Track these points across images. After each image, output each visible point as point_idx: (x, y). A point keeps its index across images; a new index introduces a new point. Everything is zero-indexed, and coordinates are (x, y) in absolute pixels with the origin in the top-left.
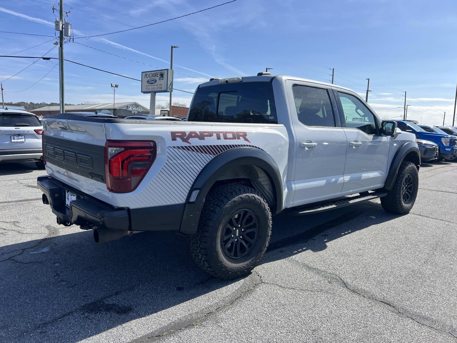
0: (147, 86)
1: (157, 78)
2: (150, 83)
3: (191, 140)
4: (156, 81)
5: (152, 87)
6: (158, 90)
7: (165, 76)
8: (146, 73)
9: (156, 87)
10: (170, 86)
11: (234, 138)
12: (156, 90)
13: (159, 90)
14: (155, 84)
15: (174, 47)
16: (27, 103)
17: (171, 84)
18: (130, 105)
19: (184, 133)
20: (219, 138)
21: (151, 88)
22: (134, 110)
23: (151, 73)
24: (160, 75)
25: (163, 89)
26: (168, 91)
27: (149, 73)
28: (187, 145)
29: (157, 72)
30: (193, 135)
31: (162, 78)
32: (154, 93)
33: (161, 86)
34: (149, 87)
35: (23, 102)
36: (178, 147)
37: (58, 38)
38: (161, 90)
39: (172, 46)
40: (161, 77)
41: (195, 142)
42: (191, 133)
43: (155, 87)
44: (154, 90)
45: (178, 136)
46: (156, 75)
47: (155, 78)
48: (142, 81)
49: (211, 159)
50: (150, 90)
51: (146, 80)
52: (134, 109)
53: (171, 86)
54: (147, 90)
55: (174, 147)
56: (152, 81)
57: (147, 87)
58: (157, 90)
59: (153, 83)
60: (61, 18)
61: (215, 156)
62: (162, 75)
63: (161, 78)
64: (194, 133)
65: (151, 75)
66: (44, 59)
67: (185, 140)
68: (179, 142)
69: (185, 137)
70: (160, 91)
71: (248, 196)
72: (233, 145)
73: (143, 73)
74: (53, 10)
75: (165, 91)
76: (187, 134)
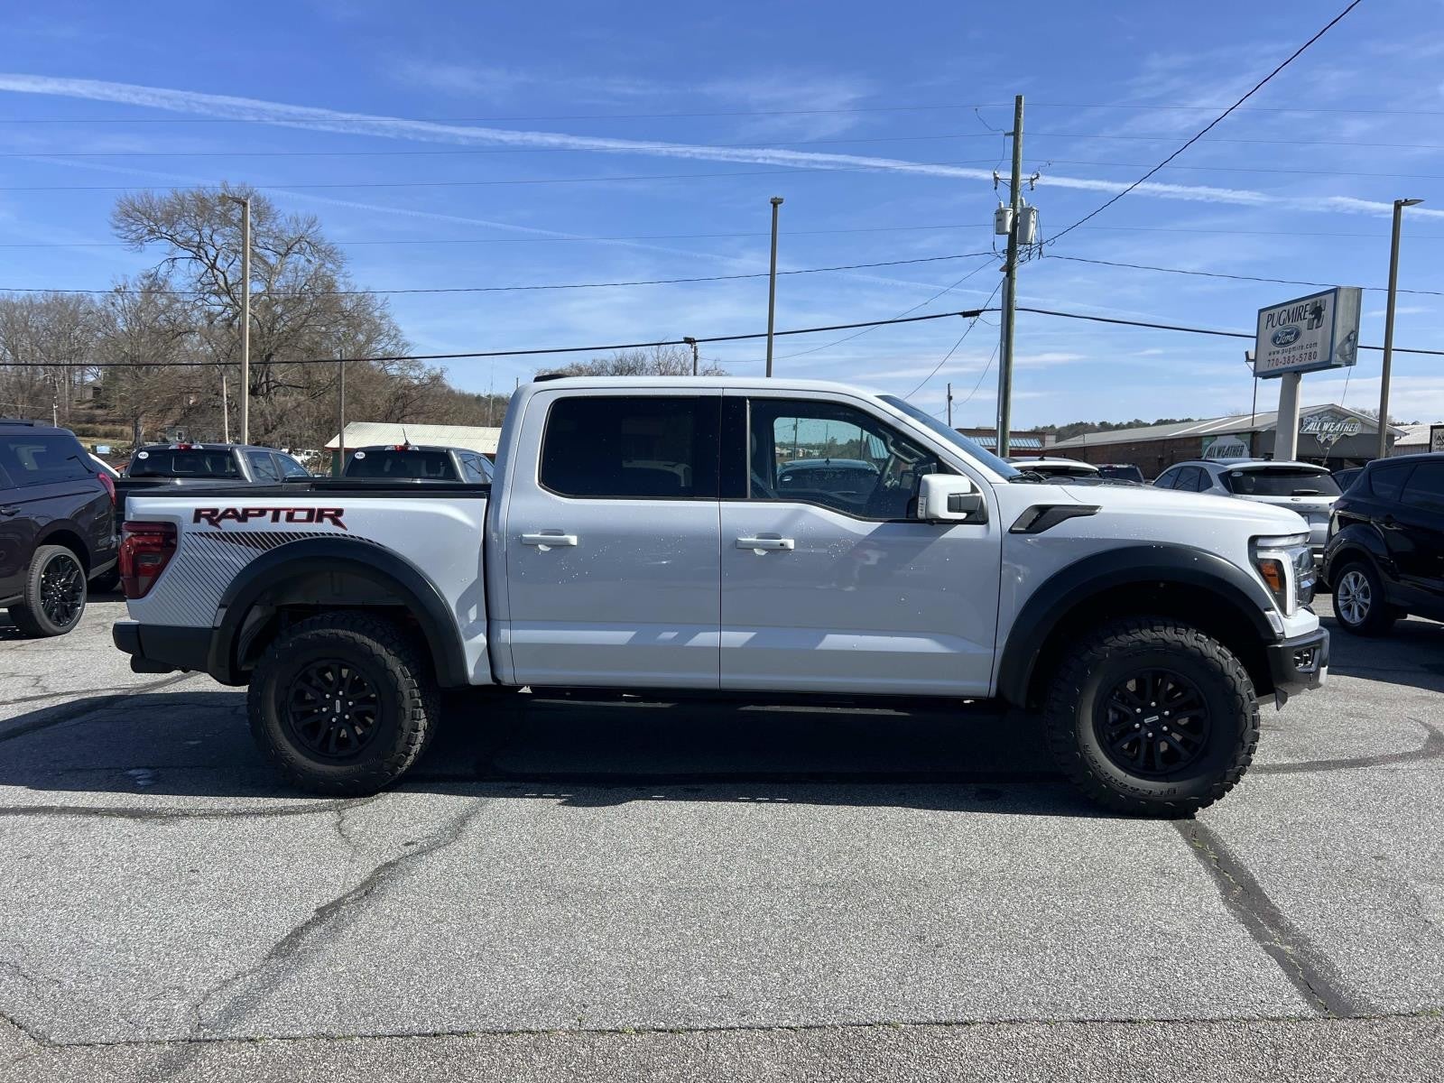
0: (1270, 354)
1: (1303, 325)
2: (1281, 344)
3: (223, 523)
4: (1297, 335)
5: (1286, 355)
6: (1304, 363)
7: (1327, 313)
8: (1272, 312)
9: (1297, 353)
10: (1342, 344)
11: (310, 519)
12: (1297, 363)
13: (1307, 362)
14: (1297, 343)
15: (1407, 203)
16: (1093, 424)
17: (1349, 337)
18: (1312, 416)
19: (215, 511)
20: (276, 518)
21: (1283, 358)
22: (1327, 433)
23: (1286, 308)
24: (1311, 313)
25: (1317, 360)
26: (1333, 363)
27: (1280, 309)
28: (214, 529)
29: (1303, 303)
30: (230, 513)
31: (1319, 320)
32: (1292, 376)
33: (1313, 350)
34: (1276, 356)
35: (1081, 424)
36: (201, 534)
37: (1002, 255)
38: (1313, 361)
39: (1396, 202)
40: (1314, 319)
41: (230, 525)
42: (228, 510)
43: (1294, 355)
44: (1290, 365)
45: (205, 516)
46: (1298, 315)
47: (1294, 323)
48: (1257, 337)
49: (257, 556)
50: (1281, 366)
51: (1269, 333)
52: (1326, 427)
53: (1347, 347)
54: (1271, 368)
55: (195, 534)
56: (1288, 334)
57: (1272, 357)
58: (1301, 363)
59: (1288, 343)
60: (1014, 199)
61: (265, 551)
62: (1317, 312)
63: (1316, 321)
64: (234, 511)
65: (1284, 315)
66: (965, 314)
67: (213, 523)
68: (204, 525)
69: (215, 518)
70: (1309, 365)
71: (337, 634)
72: (302, 534)
73: (1262, 314)
74: (996, 183)
75: (1324, 365)
76: (220, 513)
